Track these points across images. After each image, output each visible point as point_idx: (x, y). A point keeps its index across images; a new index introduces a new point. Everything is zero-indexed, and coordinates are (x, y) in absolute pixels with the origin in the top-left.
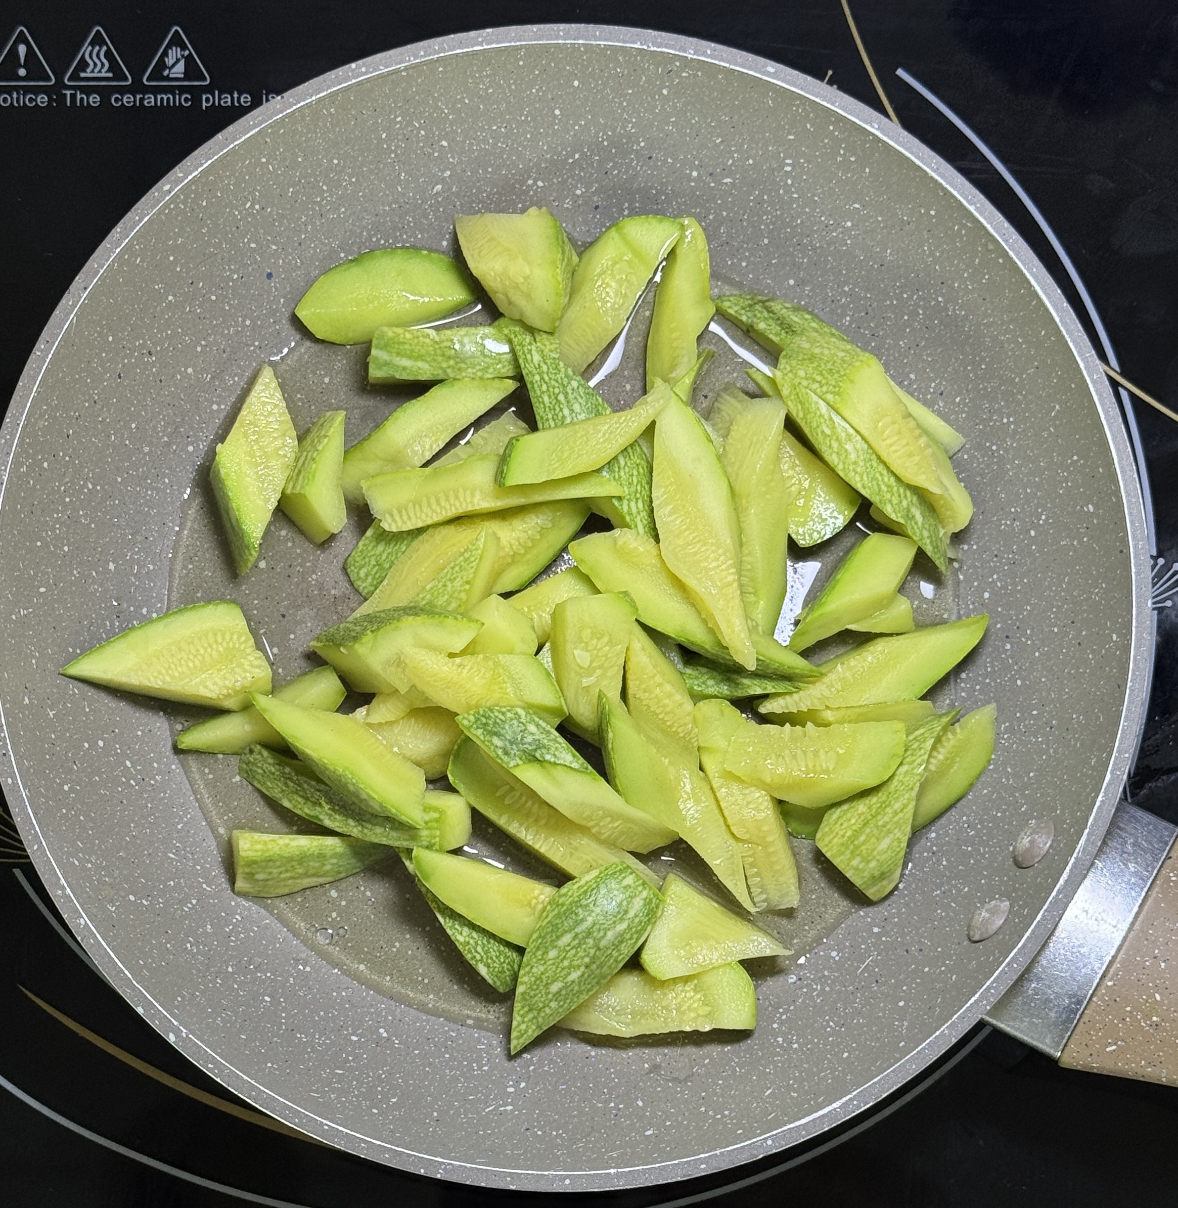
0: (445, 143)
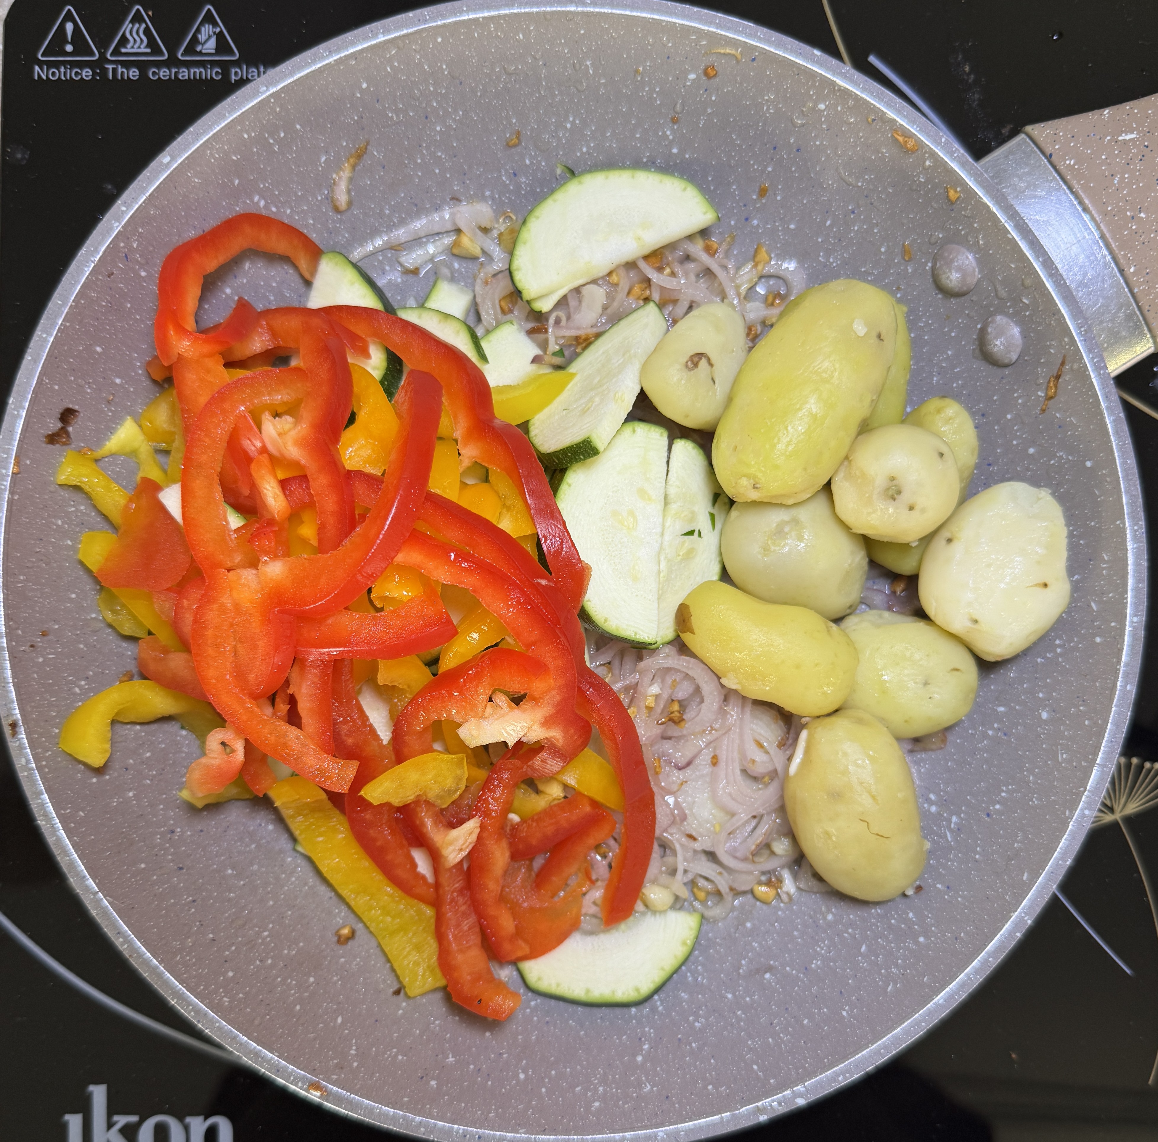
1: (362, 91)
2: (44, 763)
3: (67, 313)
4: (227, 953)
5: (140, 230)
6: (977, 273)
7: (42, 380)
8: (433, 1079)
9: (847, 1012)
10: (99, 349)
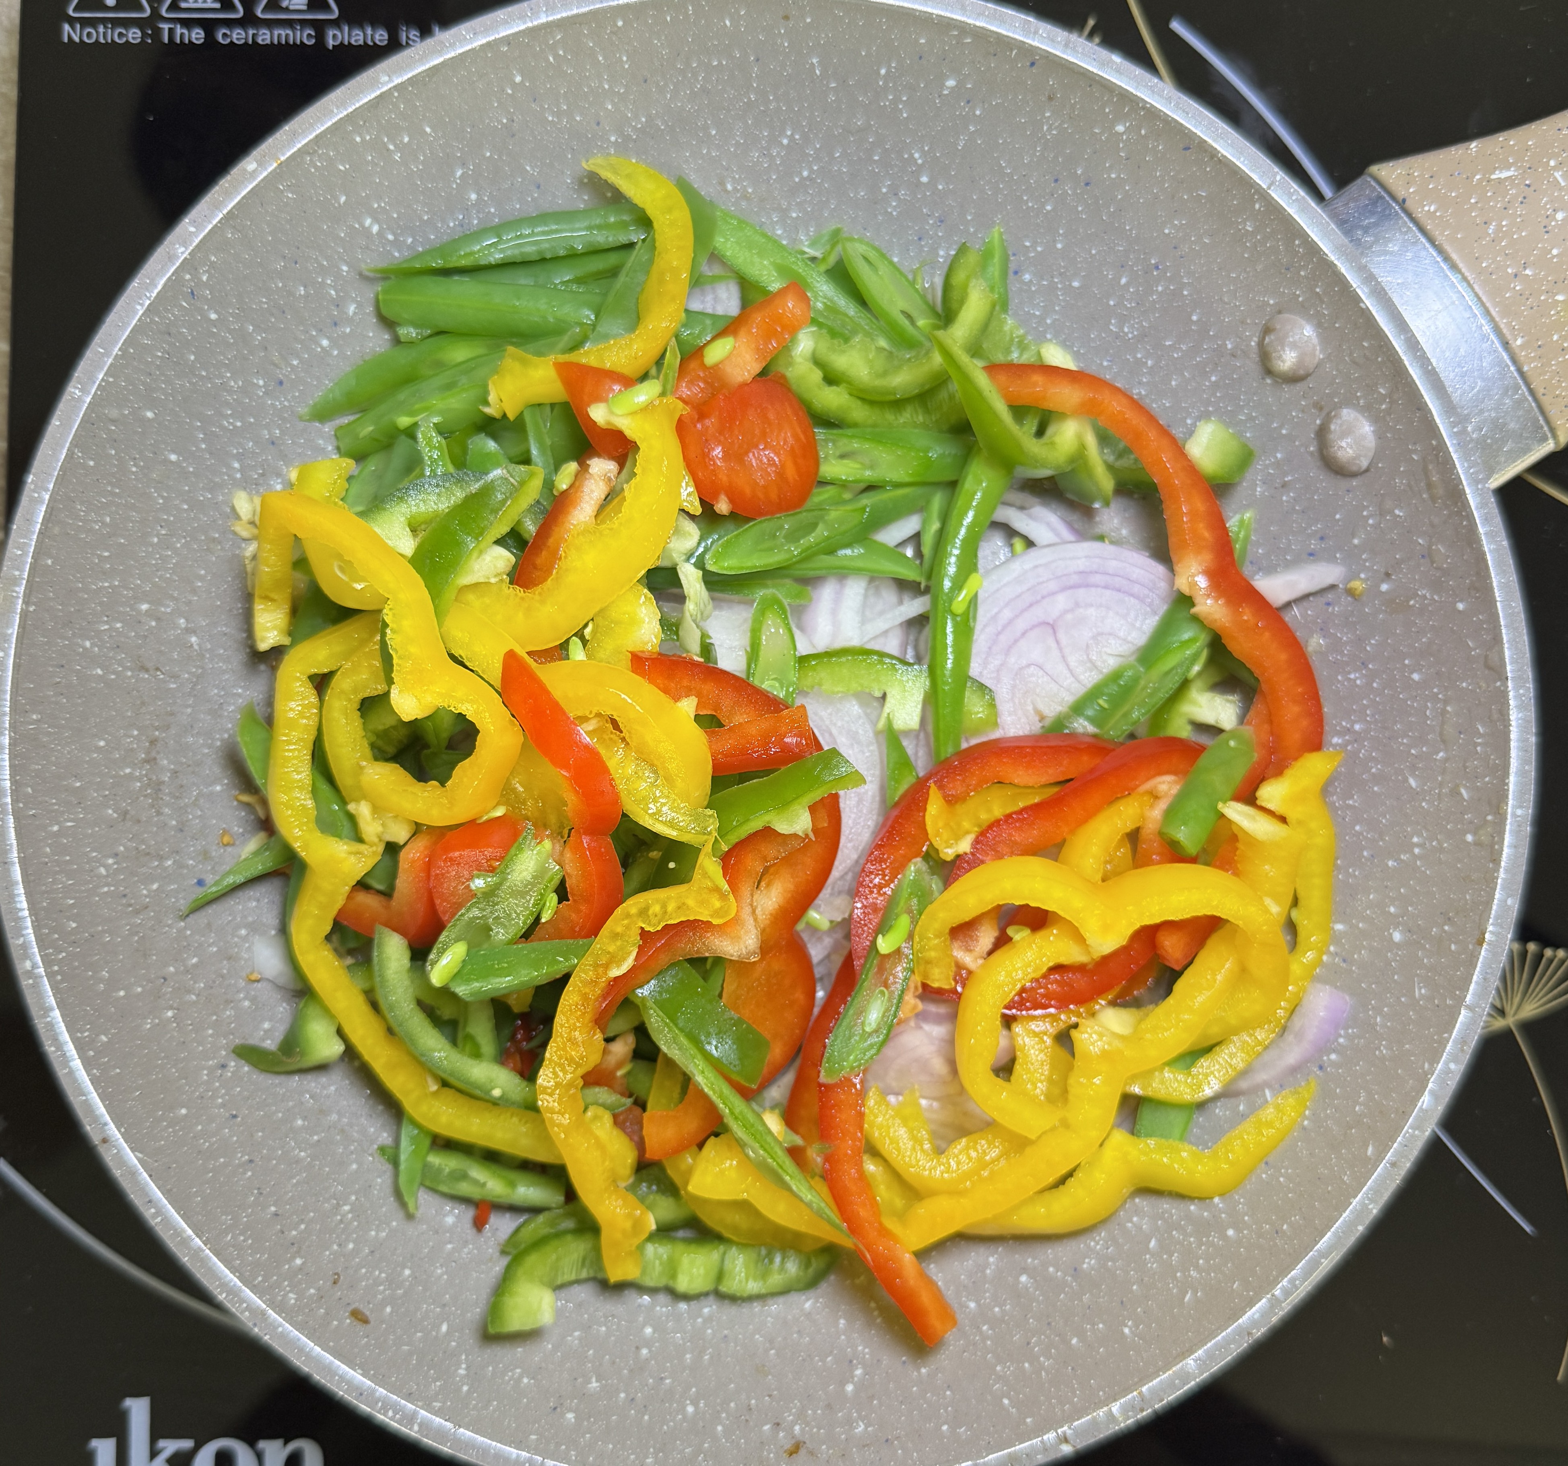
0: (145, 607)
1: (514, 85)
2: (56, 968)
3: (111, 365)
4: (294, 1233)
5: (213, 258)
6: (1318, 352)
7: (73, 453)
8: (570, 1410)
9: (1130, 1329)
10: (150, 415)
